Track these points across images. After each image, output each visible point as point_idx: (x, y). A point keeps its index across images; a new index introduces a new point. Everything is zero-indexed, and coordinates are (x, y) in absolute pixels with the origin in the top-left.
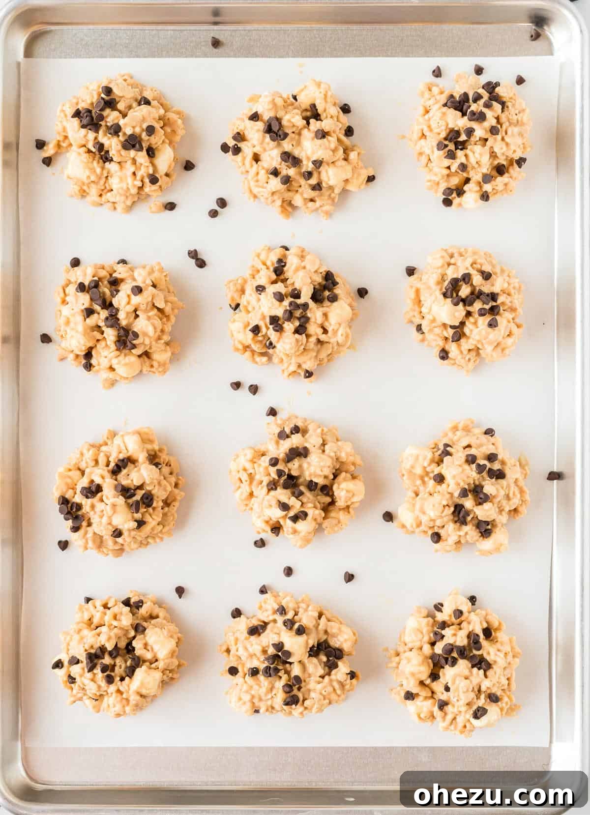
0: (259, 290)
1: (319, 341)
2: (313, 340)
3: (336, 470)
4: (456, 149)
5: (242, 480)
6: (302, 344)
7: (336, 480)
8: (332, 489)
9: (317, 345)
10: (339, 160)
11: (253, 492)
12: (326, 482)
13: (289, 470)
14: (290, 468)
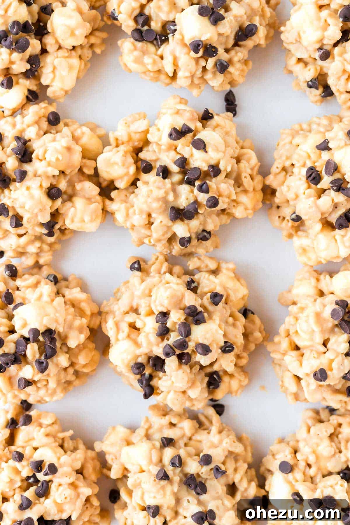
0: (229, 347)
1: (136, 311)
2: (143, 310)
3: (134, 192)
4: (34, 474)
5: (250, 179)
6: (155, 301)
7: (132, 179)
8: (138, 169)
9: (138, 305)
10: (135, 473)
11: (237, 163)
12: (144, 177)
13: (192, 191)
14: (192, 195)
